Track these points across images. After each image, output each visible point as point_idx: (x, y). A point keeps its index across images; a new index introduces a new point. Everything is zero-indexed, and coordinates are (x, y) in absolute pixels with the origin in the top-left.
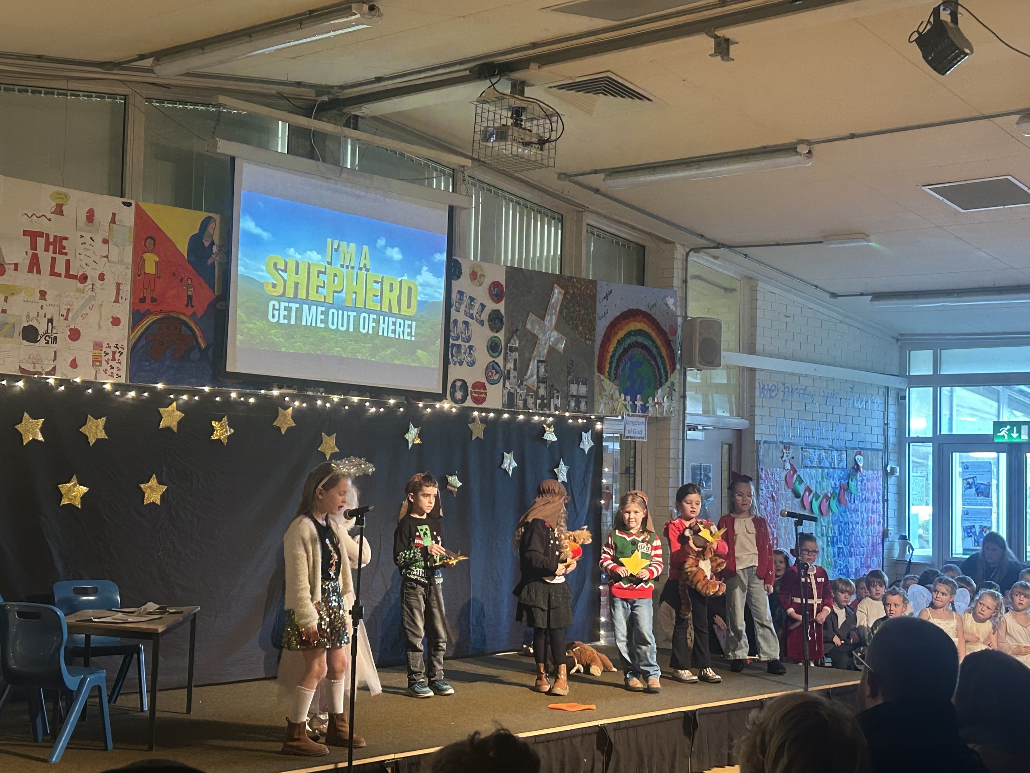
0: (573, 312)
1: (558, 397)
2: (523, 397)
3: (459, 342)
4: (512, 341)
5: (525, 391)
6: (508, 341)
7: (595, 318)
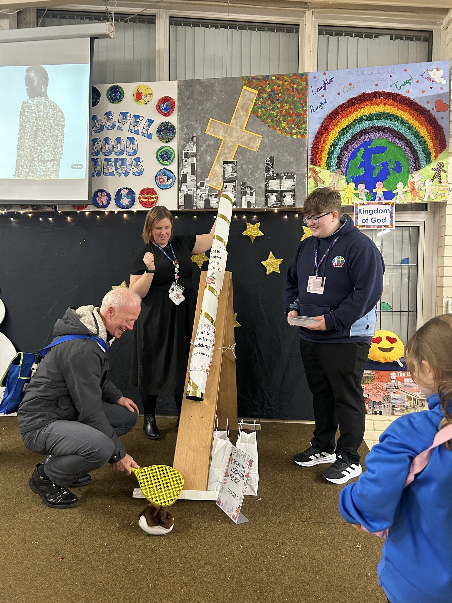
0: (273, 109)
1: (251, 194)
2: (204, 198)
3: (124, 156)
4: (187, 148)
5: (207, 192)
6: (182, 147)
7: (306, 112)
